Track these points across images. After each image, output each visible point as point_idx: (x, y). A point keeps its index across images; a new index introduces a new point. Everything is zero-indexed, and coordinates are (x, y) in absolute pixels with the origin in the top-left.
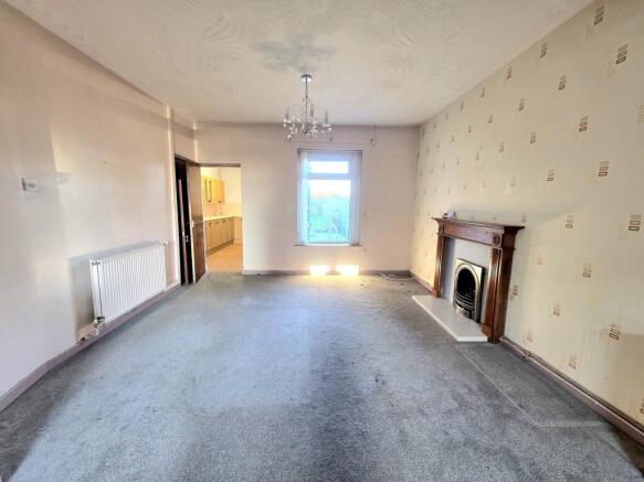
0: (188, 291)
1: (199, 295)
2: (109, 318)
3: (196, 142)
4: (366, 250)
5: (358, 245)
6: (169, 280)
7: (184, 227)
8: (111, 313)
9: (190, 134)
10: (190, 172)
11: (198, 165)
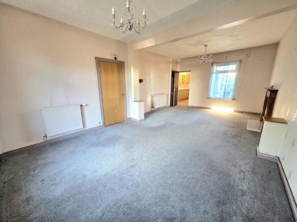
0: (171, 107)
1: (174, 109)
2: (156, 107)
3: (178, 65)
4: (238, 102)
5: (235, 100)
6: (167, 104)
7: (172, 90)
8: (156, 106)
9: (177, 63)
10: (176, 75)
11: (179, 72)
